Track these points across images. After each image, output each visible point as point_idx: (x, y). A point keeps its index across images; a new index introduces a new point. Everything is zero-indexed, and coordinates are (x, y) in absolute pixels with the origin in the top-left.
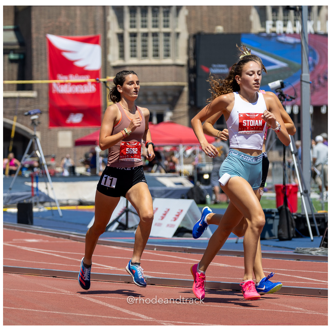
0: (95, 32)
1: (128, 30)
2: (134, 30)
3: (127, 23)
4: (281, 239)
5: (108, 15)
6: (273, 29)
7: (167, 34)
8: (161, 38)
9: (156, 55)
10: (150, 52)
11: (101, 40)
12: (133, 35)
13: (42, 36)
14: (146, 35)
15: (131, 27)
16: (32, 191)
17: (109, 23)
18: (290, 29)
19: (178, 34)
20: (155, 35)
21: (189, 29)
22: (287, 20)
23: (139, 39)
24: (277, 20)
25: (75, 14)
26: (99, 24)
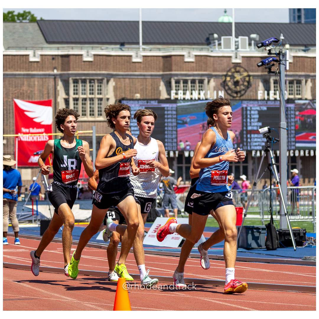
0: (48, 97)
1: (72, 96)
2: (77, 96)
3: (71, 92)
4: (268, 249)
5: (58, 85)
6: (176, 96)
7: (100, 99)
8: (96, 102)
9: (92, 115)
10: (88, 112)
11: (53, 103)
12: (76, 100)
13: (10, 100)
14: (85, 99)
15: (74, 94)
16: (33, 211)
17: (58, 91)
18: (188, 96)
19: (108, 99)
20: (92, 99)
21: (116, 96)
22: (186, 90)
23: (80, 102)
24: (178, 90)
25: (34, 85)
26: (52, 92)
